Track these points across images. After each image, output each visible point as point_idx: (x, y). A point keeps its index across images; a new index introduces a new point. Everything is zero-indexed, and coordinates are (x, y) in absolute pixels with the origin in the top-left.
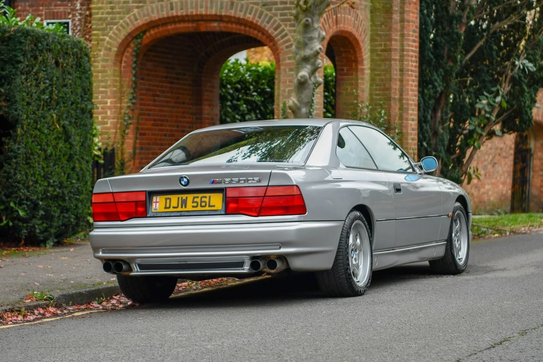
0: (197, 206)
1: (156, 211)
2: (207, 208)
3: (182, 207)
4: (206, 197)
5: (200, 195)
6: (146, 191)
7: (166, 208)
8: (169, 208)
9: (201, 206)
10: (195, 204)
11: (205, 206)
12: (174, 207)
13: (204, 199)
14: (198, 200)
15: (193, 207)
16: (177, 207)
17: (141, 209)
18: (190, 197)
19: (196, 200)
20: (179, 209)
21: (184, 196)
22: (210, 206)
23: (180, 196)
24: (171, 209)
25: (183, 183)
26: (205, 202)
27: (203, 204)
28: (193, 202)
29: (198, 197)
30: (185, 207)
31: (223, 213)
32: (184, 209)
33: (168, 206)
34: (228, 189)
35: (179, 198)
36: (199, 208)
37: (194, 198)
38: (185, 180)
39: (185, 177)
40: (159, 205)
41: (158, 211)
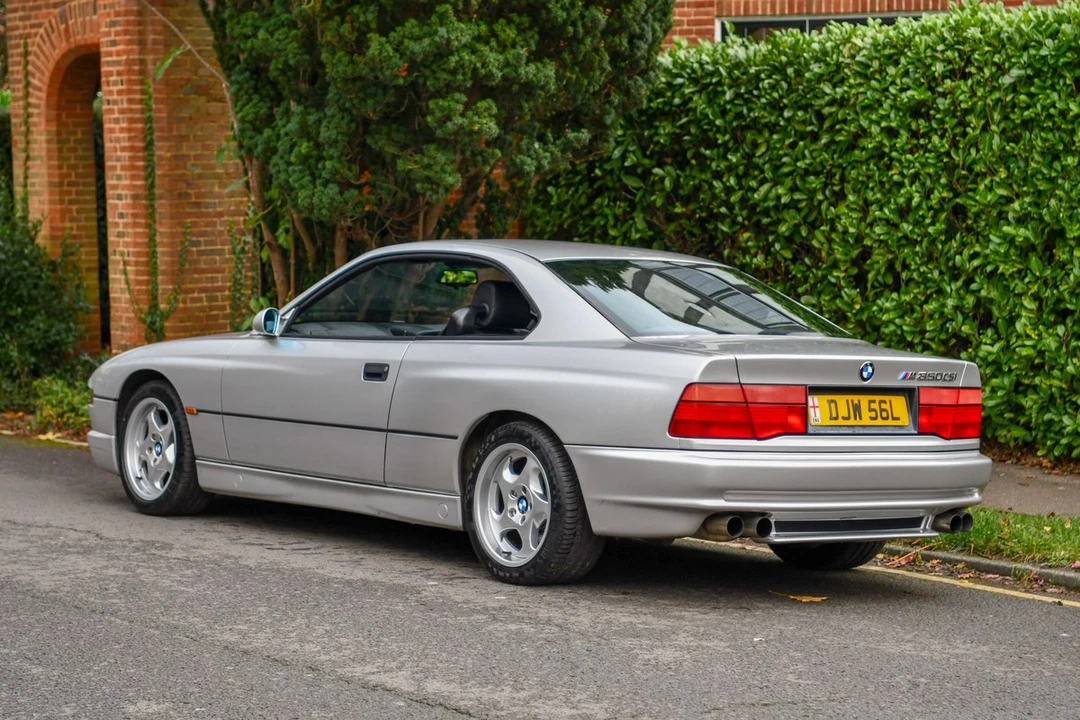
0: (875, 418)
1: (817, 423)
2: (890, 422)
3: (855, 419)
4: (885, 402)
5: (878, 398)
6: (806, 385)
7: (831, 418)
8: (836, 418)
9: (883, 418)
10: (873, 414)
11: (887, 418)
12: (844, 418)
13: (883, 406)
14: (875, 406)
15: (872, 418)
16: (848, 418)
17: (794, 420)
18: (864, 400)
19: (873, 406)
20: (852, 422)
21: (855, 398)
22: (894, 419)
23: (850, 397)
24: (840, 422)
25: (865, 374)
26: (885, 410)
27: (884, 414)
28: (870, 410)
29: (874, 402)
30: (861, 419)
31: (916, 432)
32: (858, 422)
33: (834, 415)
34: (921, 390)
35: (847, 401)
36: (879, 422)
37: (870, 402)
38: (870, 370)
39: (871, 365)
40: (820, 412)
41: (820, 423)
